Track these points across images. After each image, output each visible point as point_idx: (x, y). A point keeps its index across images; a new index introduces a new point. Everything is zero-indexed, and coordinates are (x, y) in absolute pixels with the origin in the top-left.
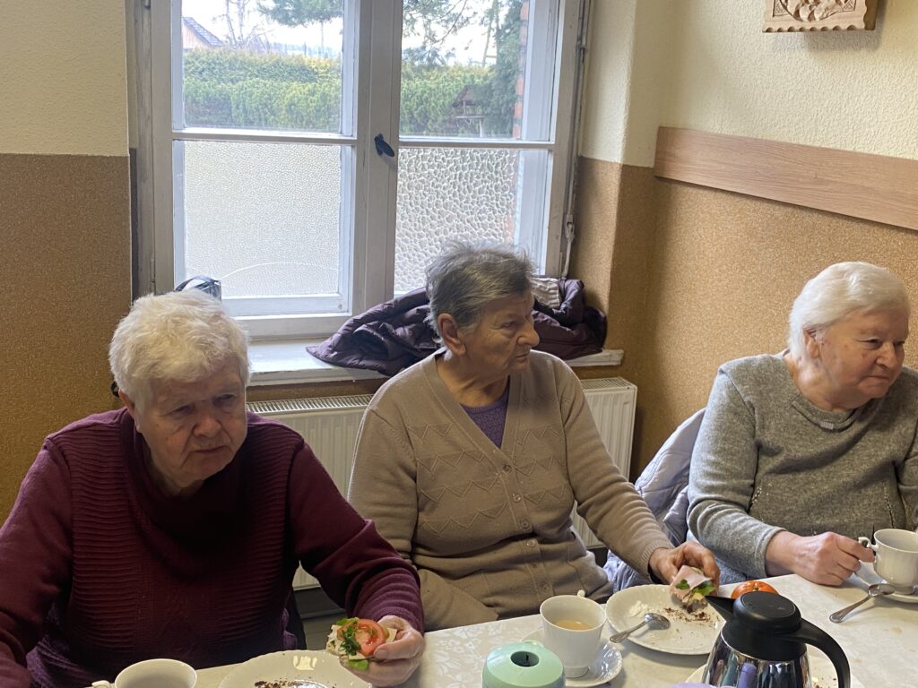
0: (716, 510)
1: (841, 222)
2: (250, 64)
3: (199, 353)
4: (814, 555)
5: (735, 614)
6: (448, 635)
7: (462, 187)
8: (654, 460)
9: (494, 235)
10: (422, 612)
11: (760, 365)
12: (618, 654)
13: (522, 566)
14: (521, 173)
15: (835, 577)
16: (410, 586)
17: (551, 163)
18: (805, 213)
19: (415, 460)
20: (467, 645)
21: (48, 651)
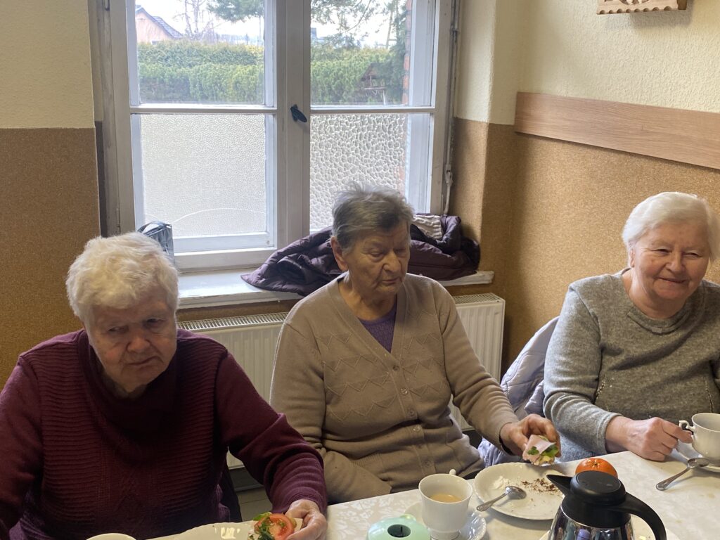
0: (565, 401)
1: (663, 165)
2: (205, 52)
3: (128, 286)
4: (643, 436)
5: (571, 490)
6: (347, 507)
7: (362, 144)
8: (517, 360)
9: (389, 182)
10: (326, 489)
11: (603, 283)
12: (483, 520)
13: (409, 447)
14: (409, 132)
15: (658, 453)
16: (316, 469)
17: (432, 124)
18: (634, 159)
19: (322, 363)
20: (361, 515)
21: (28, 526)
